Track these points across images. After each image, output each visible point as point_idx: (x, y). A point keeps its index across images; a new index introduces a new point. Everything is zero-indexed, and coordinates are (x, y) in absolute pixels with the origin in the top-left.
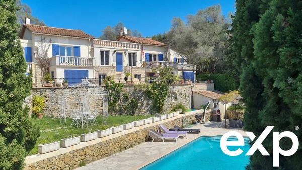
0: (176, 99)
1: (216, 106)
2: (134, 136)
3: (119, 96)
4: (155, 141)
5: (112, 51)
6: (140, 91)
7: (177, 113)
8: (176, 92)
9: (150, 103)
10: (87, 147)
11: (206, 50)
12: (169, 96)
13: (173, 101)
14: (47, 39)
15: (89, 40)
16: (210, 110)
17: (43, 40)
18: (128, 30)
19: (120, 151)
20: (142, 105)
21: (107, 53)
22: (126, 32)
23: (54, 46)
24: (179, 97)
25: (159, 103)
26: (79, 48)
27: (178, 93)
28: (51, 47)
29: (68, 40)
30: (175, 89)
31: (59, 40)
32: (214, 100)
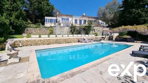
0: (95, 31)
1: (111, 35)
2: (73, 40)
3: (75, 30)
4: (81, 42)
5: (78, 19)
6: (81, 28)
7: (94, 35)
8: (95, 29)
9: (85, 32)
10: (51, 39)
11: (110, 16)
12: (92, 30)
13: (94, 32)
14: (60, 16)
15: (71, 16)
16: (108, 36)
17: (59, 17)
18: (85, 14)
19: (66, 43)
20: (82, 33)
21: (77, 20)
22: (84, 15)
23: (62, 18)
24: (96, 31)
25: (88, 32)
26: (69, 19)
27: (96, 29)
28: (61, 19)
29: (65, 16)
30: (94, 28)
31: (63, 16)
32: (110, 32)
